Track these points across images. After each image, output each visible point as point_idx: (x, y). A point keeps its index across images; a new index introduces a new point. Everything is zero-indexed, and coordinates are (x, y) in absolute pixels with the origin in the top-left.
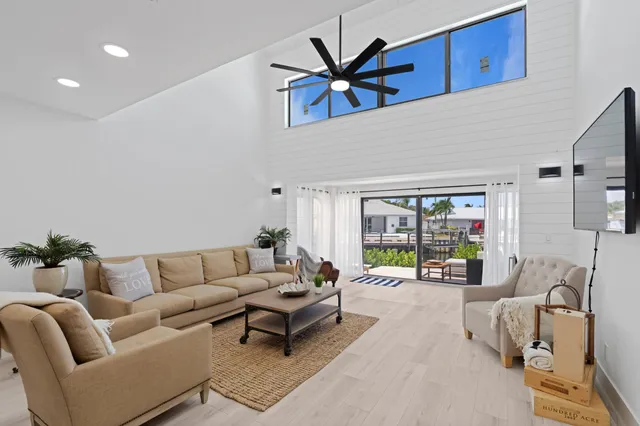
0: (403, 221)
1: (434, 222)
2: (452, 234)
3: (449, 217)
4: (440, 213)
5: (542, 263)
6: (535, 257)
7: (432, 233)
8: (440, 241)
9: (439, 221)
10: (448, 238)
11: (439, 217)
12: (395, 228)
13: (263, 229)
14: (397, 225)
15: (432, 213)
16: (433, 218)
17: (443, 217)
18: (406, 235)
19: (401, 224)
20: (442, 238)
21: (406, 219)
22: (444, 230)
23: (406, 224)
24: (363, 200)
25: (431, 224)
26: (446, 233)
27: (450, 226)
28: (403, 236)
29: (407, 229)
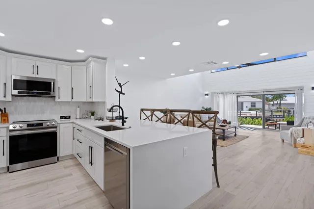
0: (253, 105)
1: (272, 105)
2: (285, 112)
3: (282, 102)
4: (276, 100)
5: (310, 118)
6: (308, 116)
7: (272, 111)
8: (276, 116)
9: (276, 104)
10: (282, 114)
11: (276, 102)
12: (248, 108)
13: (203, 107)
14: (249, 106)
15: (272, 100)
16: (272, 103)
17: (279, 102)
18: (255, 112)
19: (252, 106)
20: (277, 114)
21: (255, 103)
22: (279, 110)
23: (255, 106)
24: (237, 96)
25: (270, 106)
26: (281, 111)
27: (283, 107)
28: (253, 113)
29: (255, 109)
